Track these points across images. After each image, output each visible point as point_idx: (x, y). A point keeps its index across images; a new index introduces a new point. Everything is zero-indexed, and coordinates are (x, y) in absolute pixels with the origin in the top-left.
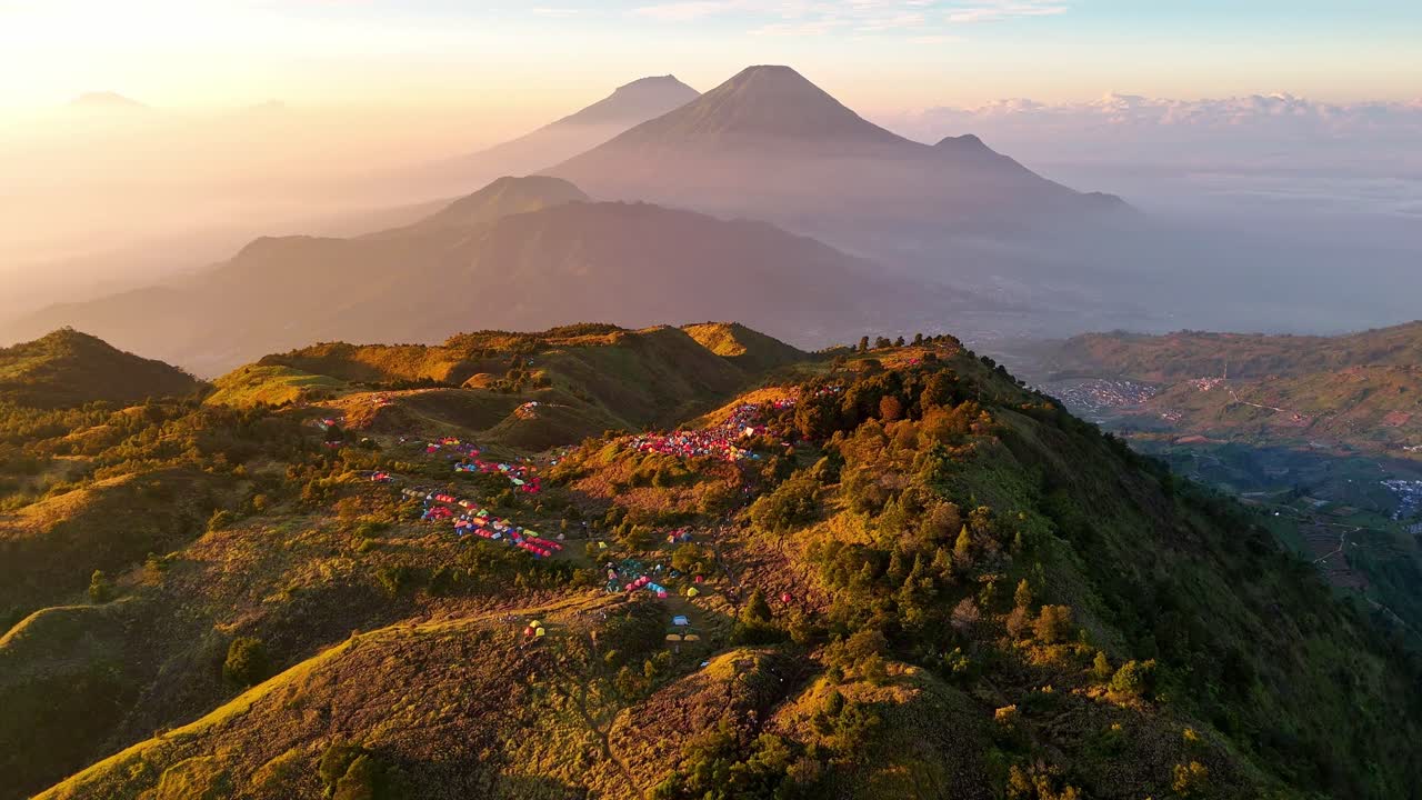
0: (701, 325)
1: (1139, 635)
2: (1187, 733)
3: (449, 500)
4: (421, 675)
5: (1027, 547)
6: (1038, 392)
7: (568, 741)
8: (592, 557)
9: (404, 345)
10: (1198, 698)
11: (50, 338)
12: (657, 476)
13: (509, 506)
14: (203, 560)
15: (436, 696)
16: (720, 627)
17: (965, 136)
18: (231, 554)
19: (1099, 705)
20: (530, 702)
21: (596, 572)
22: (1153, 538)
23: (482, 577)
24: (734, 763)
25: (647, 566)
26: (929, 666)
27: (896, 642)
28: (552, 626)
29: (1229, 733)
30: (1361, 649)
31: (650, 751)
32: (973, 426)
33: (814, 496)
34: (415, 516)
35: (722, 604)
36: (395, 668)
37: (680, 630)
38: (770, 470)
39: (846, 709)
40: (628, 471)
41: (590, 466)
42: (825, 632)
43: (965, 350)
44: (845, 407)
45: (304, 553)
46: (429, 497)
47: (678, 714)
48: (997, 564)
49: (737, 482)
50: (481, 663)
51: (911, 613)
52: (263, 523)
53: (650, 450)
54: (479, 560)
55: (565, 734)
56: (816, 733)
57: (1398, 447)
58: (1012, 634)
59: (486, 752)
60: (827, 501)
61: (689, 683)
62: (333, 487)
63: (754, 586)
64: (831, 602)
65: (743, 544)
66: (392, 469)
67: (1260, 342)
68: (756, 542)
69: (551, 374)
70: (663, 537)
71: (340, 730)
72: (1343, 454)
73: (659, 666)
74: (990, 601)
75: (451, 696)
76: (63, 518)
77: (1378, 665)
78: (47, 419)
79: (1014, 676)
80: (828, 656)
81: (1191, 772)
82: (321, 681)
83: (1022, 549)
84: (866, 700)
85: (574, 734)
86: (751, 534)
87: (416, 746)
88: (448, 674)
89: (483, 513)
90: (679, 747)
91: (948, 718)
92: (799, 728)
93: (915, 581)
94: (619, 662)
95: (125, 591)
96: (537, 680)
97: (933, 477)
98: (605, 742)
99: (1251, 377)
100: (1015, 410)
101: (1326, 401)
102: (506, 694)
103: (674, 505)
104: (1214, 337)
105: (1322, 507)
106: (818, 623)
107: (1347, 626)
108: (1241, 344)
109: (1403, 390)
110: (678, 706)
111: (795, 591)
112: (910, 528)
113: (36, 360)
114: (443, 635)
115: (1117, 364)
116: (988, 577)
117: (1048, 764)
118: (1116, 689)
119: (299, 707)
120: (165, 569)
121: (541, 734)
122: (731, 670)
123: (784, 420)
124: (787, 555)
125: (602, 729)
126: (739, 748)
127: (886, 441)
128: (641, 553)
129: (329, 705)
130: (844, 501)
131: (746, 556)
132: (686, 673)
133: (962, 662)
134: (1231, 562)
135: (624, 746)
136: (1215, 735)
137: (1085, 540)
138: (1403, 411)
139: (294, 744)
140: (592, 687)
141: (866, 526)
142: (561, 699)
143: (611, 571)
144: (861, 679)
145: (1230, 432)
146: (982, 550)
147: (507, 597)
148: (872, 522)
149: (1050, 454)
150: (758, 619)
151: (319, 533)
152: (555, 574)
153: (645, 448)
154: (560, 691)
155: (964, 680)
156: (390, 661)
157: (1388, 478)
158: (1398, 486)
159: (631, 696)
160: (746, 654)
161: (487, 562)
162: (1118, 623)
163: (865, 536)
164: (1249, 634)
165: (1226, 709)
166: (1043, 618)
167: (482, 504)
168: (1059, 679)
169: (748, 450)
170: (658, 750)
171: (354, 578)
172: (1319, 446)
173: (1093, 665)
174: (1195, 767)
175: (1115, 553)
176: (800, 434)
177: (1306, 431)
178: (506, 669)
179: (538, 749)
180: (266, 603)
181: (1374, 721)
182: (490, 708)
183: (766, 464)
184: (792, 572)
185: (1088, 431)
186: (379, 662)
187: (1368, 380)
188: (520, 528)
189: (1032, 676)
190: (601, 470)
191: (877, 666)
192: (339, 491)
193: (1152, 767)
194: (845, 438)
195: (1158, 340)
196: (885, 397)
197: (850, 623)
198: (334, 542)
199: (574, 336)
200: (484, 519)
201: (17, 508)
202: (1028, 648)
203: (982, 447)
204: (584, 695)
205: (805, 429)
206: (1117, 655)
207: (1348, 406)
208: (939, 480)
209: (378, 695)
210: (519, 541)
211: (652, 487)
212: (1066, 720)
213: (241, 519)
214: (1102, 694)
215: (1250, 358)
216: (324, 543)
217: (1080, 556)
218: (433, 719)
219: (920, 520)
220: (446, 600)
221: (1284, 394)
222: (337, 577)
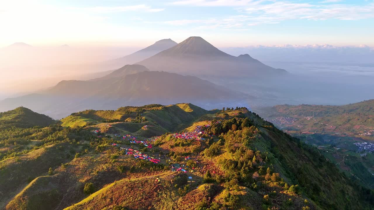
0: (181, 104)
1: (294, 180)
2: (305, 200)
3: (132, 150)
4: (133, 190)
5: (269, 160)
6: (267, 121)
7: (168, 205)
8: (168, 163)
9: (109, 110)
10: (307, 194)
11: (17, 109)
12: (181, 144)
13: (146, 151)
14: (75, 165)
15: (137, 195)
16: (200, 179)
17: (246, 54)
18: (81, 163)
19: (286, 195)
20: (159, 196)
21: (169, 167)
22: (297, 158)
23: (142, 168)
24: (207, 208)
25: (181, 165)
26: (248, 187)
27: (241, 182)
28: (161, 179)
29: (314, 201)
30: (347, 184)
31: (187, 206)
32: (254, 131)
33: (219, 149)
34: (124, 154)
35: (200, 174)
36: (126, 189)
37: (190, 180)
38: (207, 142)
39: (231, 196)
40: (173, 143)
41: (164, 141)
42: (224, 180)
43: (249, 111)
44: (223, 127)
45: (99, 163)
46: (127, 149)
47: (193, 198)
48: (262, 164)
49: (200, 145)
50: (146, 187)
51: (243, 175)
52: (88, 156)
53: (178, 137)
54: (141, 164)
55: (168, 203)
56: (225, 202)
57: (358, 134)
58: (266, 180)
59: (150, 207)
60: (222, 150)
61: (194, 191)
62: (104, 147)
63: (207, 170)
64: (225, 173)
65: (203, 160)
66: (116, 143)
67: (322, 107)
68: (206, 159)
69: (147, 118)
70: (184, 158)
71: (115, 203)
72: (344, 136)
73: (187, 188)
74: (261, 172)
75: (140, 195)
76: (39, 155)
77: (351, 188)
78: (26, 130)
79: (267, 189)
80: (225, 185)
81: (306, 208)
82: (109, 192)
83: (268, 160)
84: (235, 194)
85: (170, 203)
86: (205, 157)
87: (134, 206)
88: (139, 190)
89: (140, 153)
90: (194, 205)
91: (254, 198)
92: (221, 201)
93: (244, 168)
94: (178, 187)
95: (56, 173)
96: (160, 191)
97: (246, 144)
98: (177, 205)
99: (320, 116)
100: (264, 127)
101: (339, 122)
102: (153, 195)
103: (185, 151)
104: (310, 106)
105: (339, 150)
106: (222, 178)
107: (343, 179)
108: (317, 108)
109: (358, 120)
110: (192, 196)
111: (216, 171)
112: (242, 156)
113: (14, 115)
114: (137, 181)
115: (286, 113)
116: (260, 167)
117: (276, 207)
118: (290, 192)
119: (105, 198)
120: (66, 167)
121: (162, 203)
122: (204, 188)
123: (208, 130)
124: (214, 162)
125: (176, 202)
126: (207, 205)
127: (235, 135)
128: (179, 162)
129: (112, 197)
130: (226, 150)
131: (204, 163)
132: (194, 189)
133: (256, 186)
134: (315, 164)
135: (181, 205)
136: (312, 201)
137: (281, 158)
138: (359, 125)
139: (105, 206)
140: (172, 193)
141: (232, 156)
142: (166, 195)
143: (172, 166)
144: (234, 190)
145: (315, 131)
146: (259, 161)
147: (149, 173)
148: (233, 154)
149: (272, 138)
150: (209, 177)
151: (102, 158)
152: (160, 167)
153: (177, 137)
154: (165, 194)
155: (256, 190)
156: (125, 188)
157: (355, 142)
158: (358, 144)
159: (181, 195)
160: (207, 185)
161: (143, 165)
162: (290, 177)
163: (232, 158)
164: (320, 181)
165: (314, 196)
166: (273, 176)
167: (140, 151)
168: (277, 189)
169: (202, 137)
170: (189, 206)
171: (112, 169)
172: (338, 134)
173: (284, 186)
174: (307, 207)
175: (288, 161)
176: (213, 133)
177: (334, 130)
178: (152, 189)
179: (162, 206)
180: (91, 175)
181: (350, 202)
182: (149, 198)
183: (207, 141)
184: (215, 166)
185: (280, 132)
186: (122, 188)
187: (349, 117)
188: (150, 157)
189: (271, 189)
190: (167, 142)
191: (237, 187)
192: (105, 148)
193: (298, 208)
194: (224, 134)
195: (296, 107)
196: (233, 125)
197: (230, 178)
198: (106, 160)
199: (151, 107)
200: (141, 154)
201: (26, 153)
202: (270, 182)
203: (257, 137)
204: (171, 194)
205: (214, 132)
206: (290, 184)
207: (345, 124)
208: (248, 145)
209: (123, 195)
210: (150, 160)
211: (180, 146)
212: (279, 198)
213: (82, 155)
214: (287, 193)
215: (320, 111)
216: (103, 161)
217: (280, 162)
218: (137, 200)
219: (244, 154)
220: (134, 174)
221: (329, 121)
222: (108, 168)
